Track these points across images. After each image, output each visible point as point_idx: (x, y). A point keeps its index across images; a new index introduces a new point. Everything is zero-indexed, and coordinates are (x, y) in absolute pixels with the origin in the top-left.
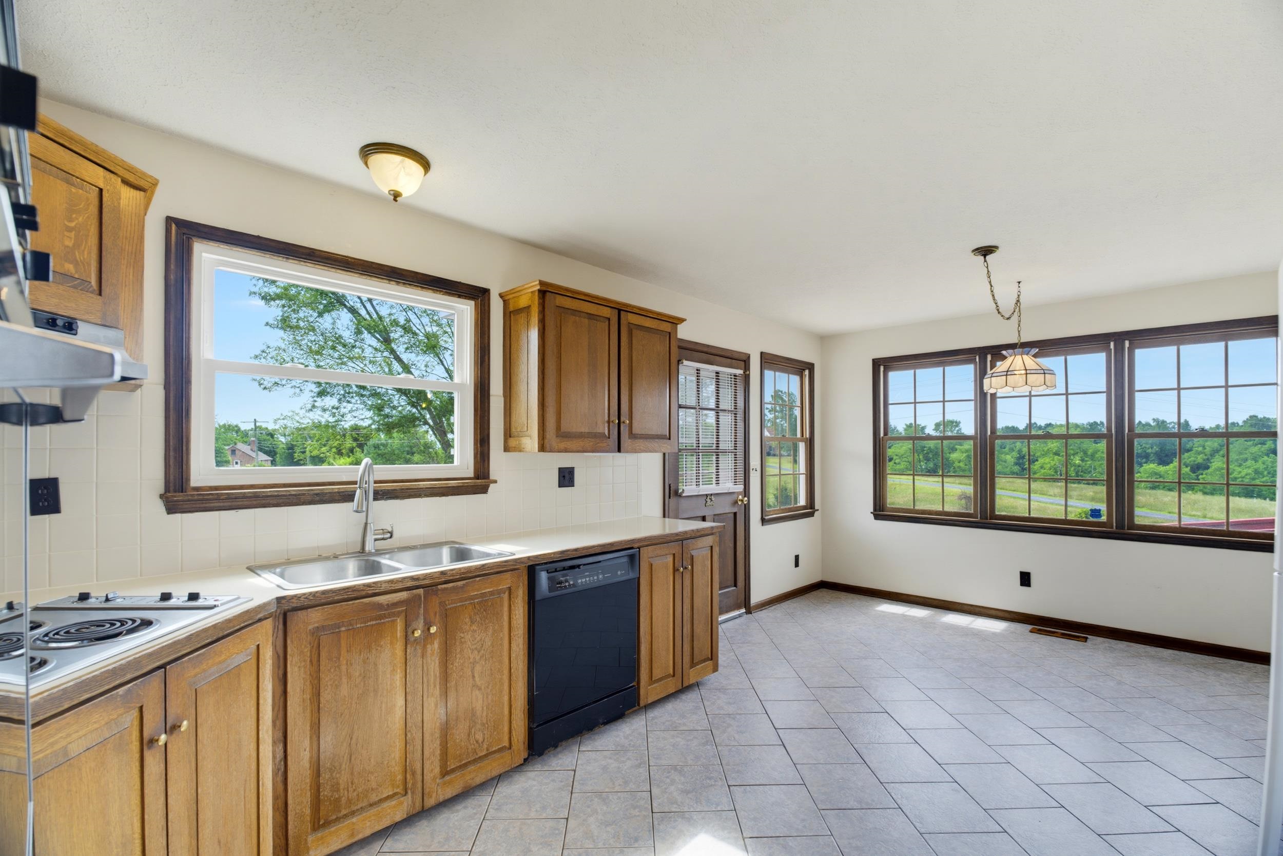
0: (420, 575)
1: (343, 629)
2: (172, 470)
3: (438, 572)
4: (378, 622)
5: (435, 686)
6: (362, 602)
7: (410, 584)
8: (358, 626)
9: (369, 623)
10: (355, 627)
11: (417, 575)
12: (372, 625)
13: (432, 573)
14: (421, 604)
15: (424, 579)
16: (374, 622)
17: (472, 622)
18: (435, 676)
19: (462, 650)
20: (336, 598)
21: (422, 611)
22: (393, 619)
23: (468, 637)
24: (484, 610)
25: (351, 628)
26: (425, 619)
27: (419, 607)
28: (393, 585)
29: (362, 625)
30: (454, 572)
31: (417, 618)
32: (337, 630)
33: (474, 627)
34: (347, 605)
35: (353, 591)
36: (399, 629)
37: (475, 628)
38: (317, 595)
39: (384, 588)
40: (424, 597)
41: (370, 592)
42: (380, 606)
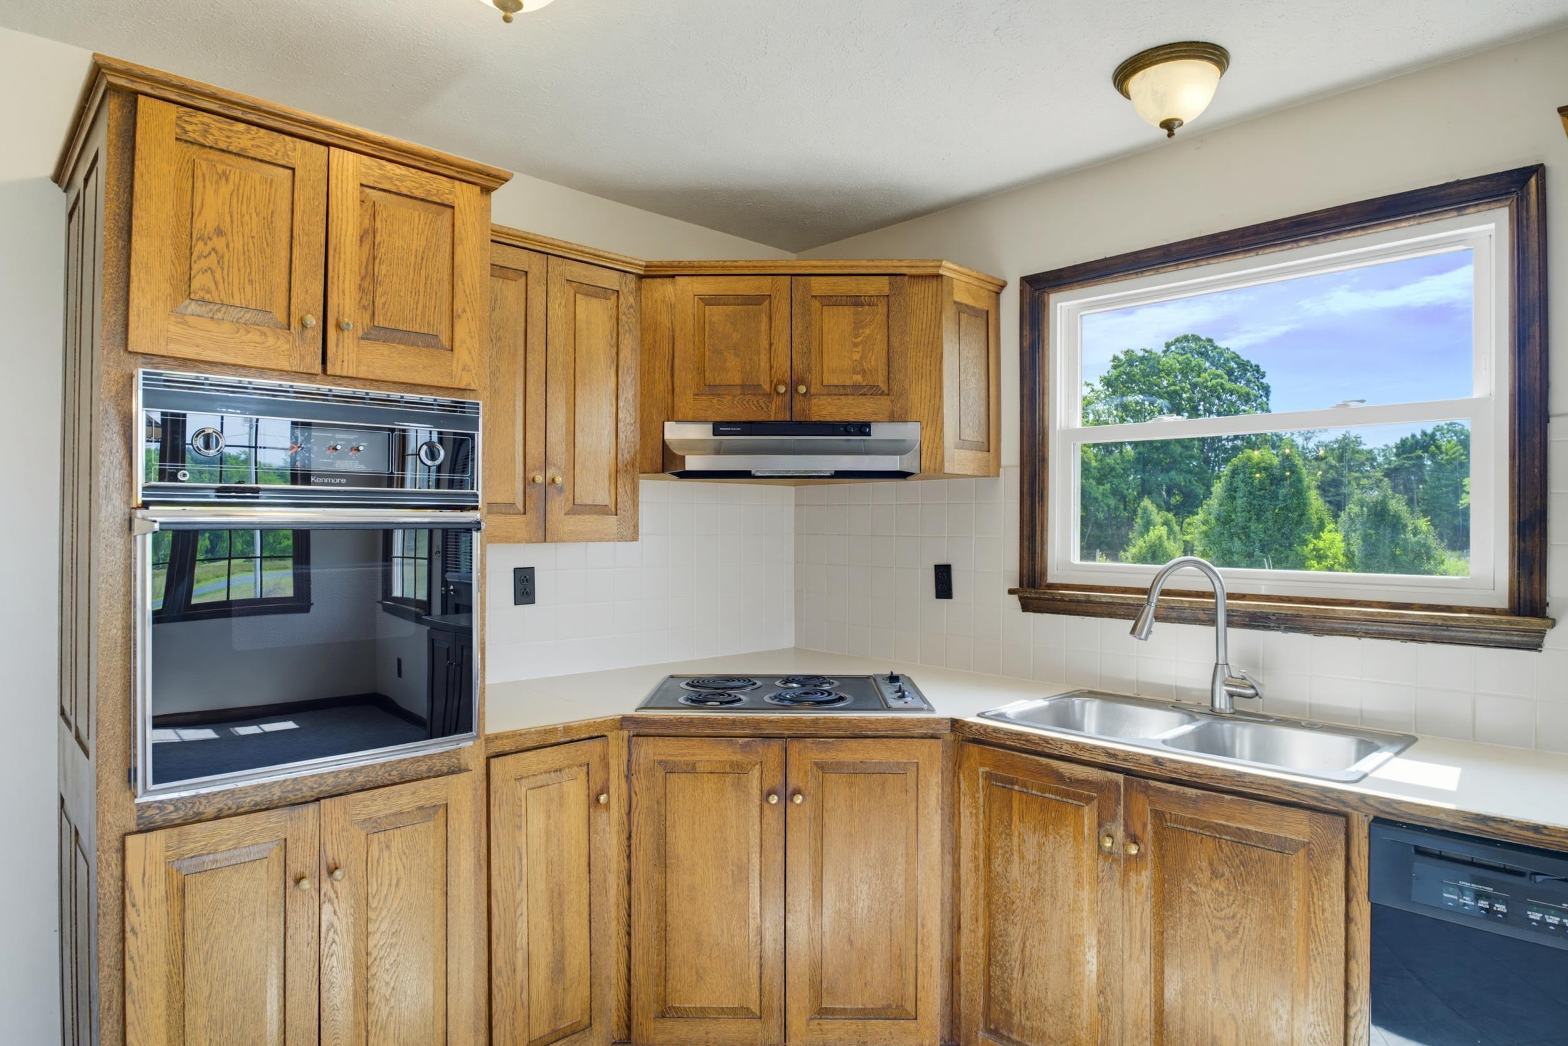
0: (1119, 750)
1: (1016, 787)
2: (1025, 562)
3: (1150, 756)
4: (1058, 798)
5: (1142, 948)
6: (1037, 761)
7: (1102, 759)
8: (1034, 792)
9: (1047, 795)
10: (1030, 791)
11: (1115, 750)
12: (1051, 799)
13: (1139, 754)
14: (1119, 798)
15: (1125, 760)
16: (1053, 797)
17: (1216, 875)
18: (1143, 931)
19: (1191, 916)
20: (1008, 742)
21: (1121, 810)
22: (1079, 803)
23: (1205, 896)
24: (1241, 863)
25: (1025, 790)
26: (1126, 826)
27: (1118, 803)
28: (1078, 752)
29: (1039, 793)
30: (1178, 766)
31: (1114, 818)
32: (1010, 786)
33: (1219, 885)
34: (1019, 756)
35: (1027, 741)
36: (1086, 822)
37: (1221, 889)
38: (988, 730)
39: (1066, 751)
40: (1126, 790)
41: (1047, 750)
42: (1059, 777)
